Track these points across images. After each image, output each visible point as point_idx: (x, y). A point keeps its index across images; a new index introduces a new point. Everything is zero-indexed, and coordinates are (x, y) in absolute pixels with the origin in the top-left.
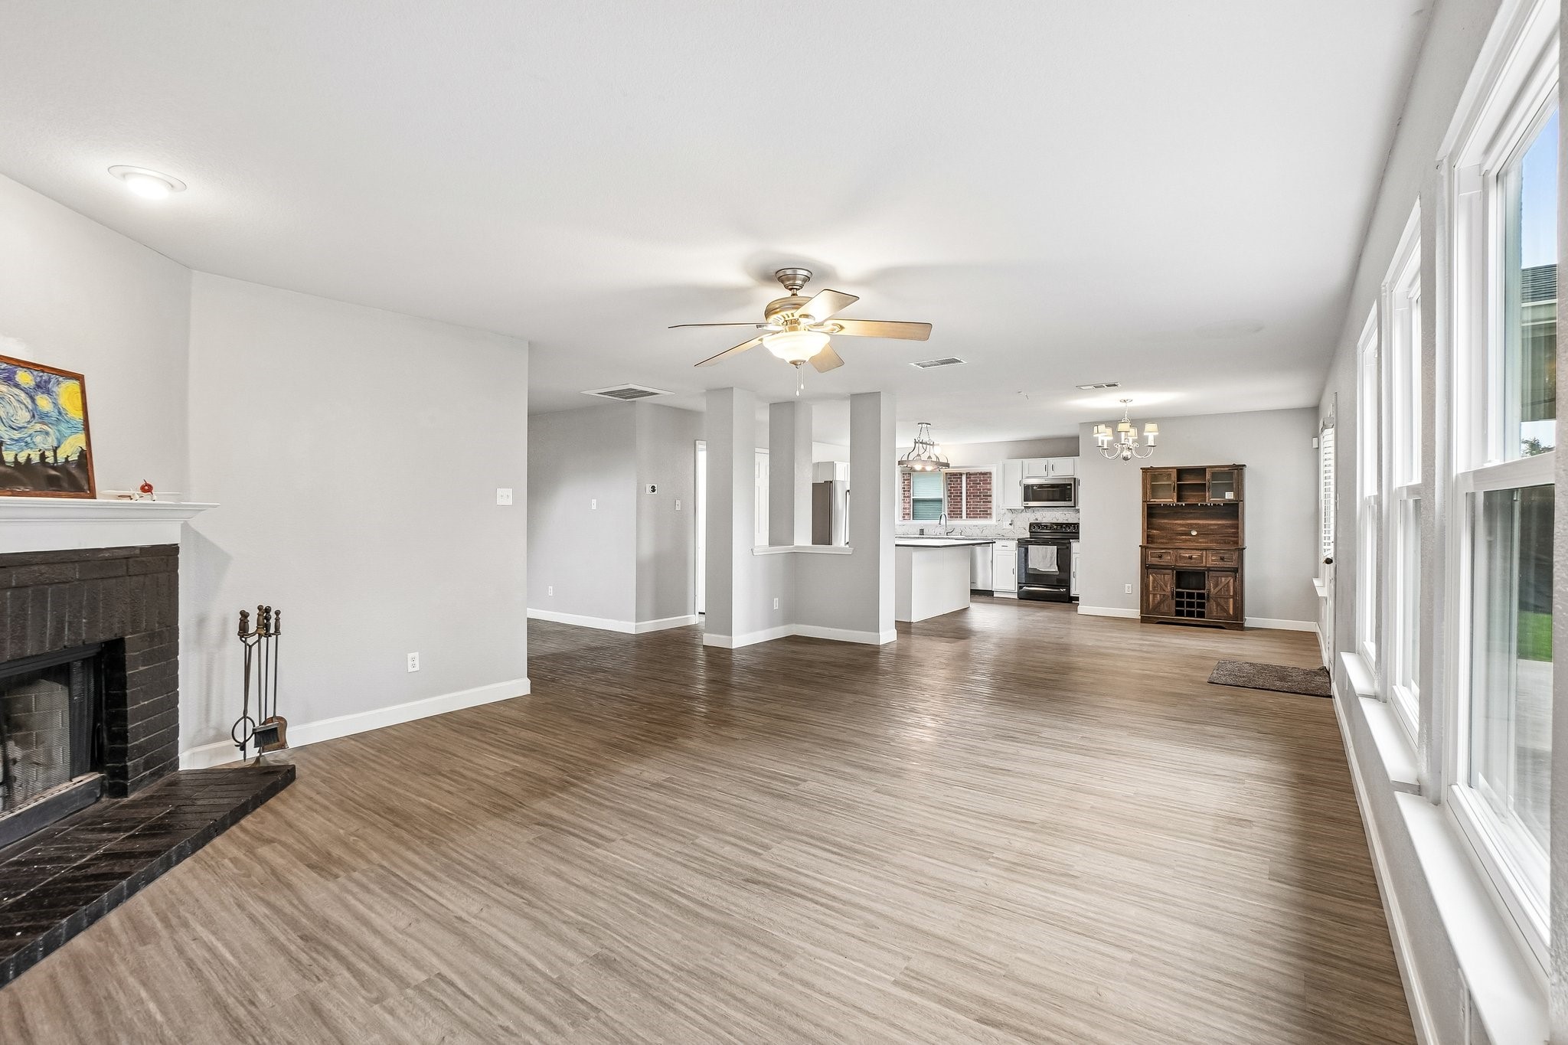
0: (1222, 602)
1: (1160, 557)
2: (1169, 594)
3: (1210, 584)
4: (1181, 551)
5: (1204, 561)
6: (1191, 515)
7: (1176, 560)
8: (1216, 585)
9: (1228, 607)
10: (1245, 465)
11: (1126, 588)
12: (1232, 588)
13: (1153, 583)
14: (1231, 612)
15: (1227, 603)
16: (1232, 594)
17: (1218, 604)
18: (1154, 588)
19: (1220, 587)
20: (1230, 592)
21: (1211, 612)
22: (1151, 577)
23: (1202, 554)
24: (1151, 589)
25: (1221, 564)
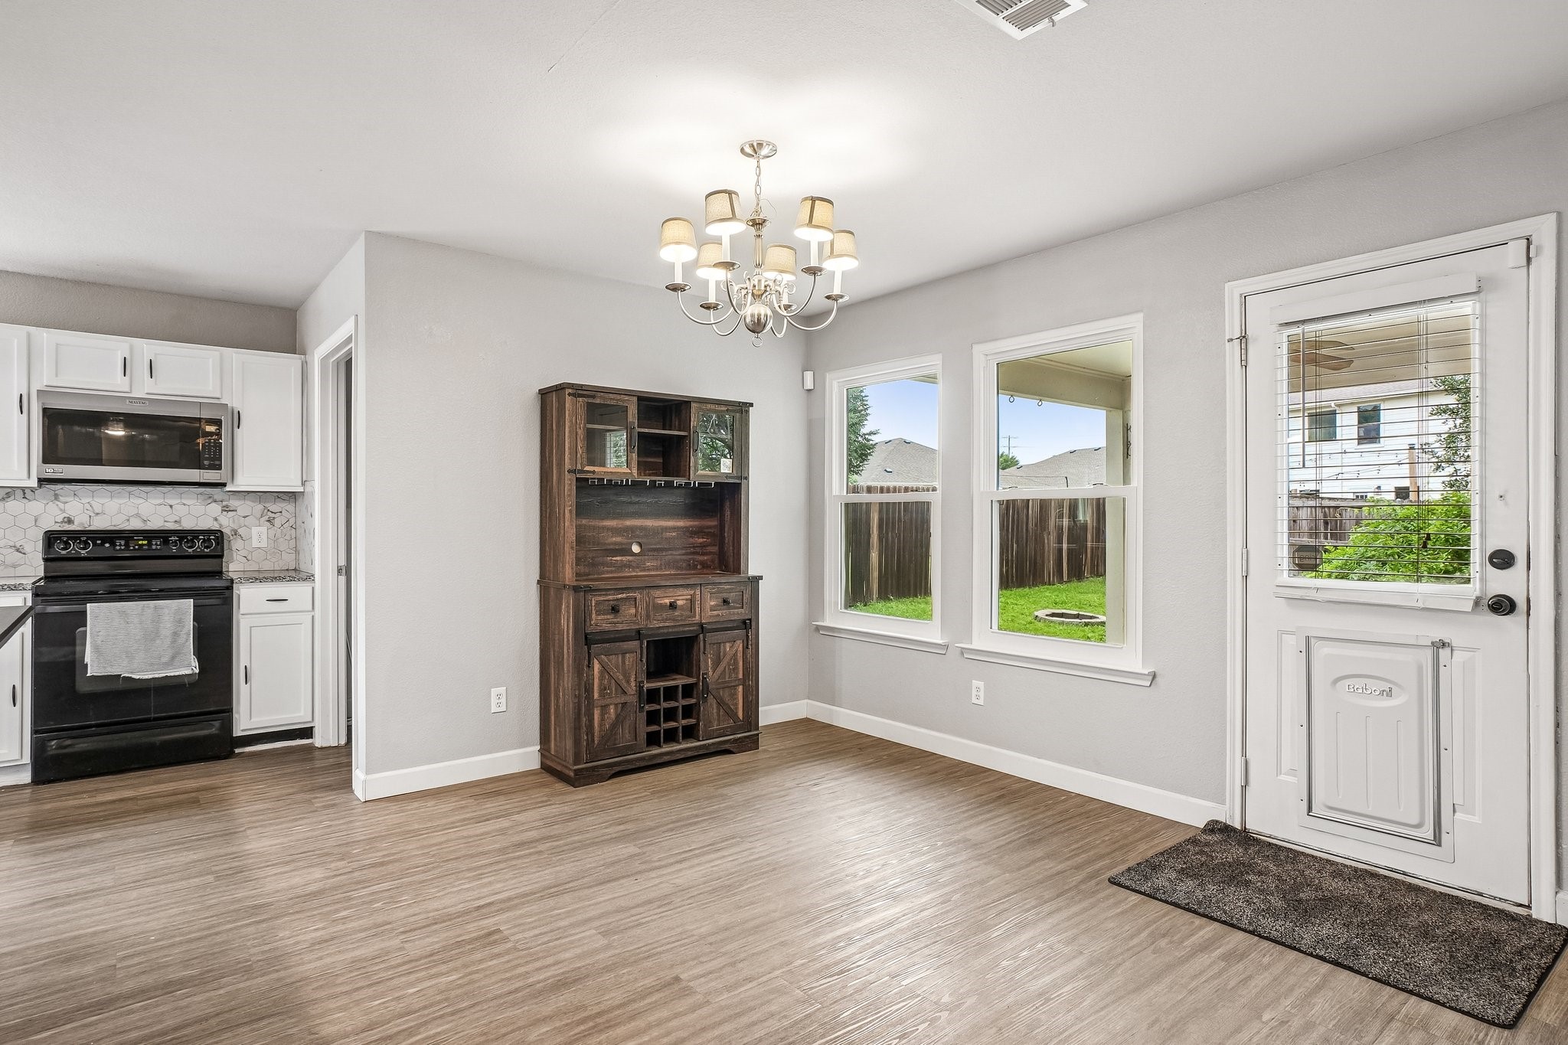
0: (725, 695)
1: (615, 610)
2: (634, 699)
3: (707, 664)
4: (657, 593)
5: (698, 610)
6: (631, 509)
7: (648, 616)
8: (717, 662)
9: (736, 705)
10: (751, 405)
11: (494, 701)
12: (741, 663)
13: (601, 678)
14: (740, 715)
15: (733, 696)
16: (741, 676)
17: (721, 703)
18: (603, 689)
19: (723, 664)
20: (737, 673)
21: (709, 723)
22: (597, 666)
23: (693, 596)
24: (596, 696)
25: (724, 613)
